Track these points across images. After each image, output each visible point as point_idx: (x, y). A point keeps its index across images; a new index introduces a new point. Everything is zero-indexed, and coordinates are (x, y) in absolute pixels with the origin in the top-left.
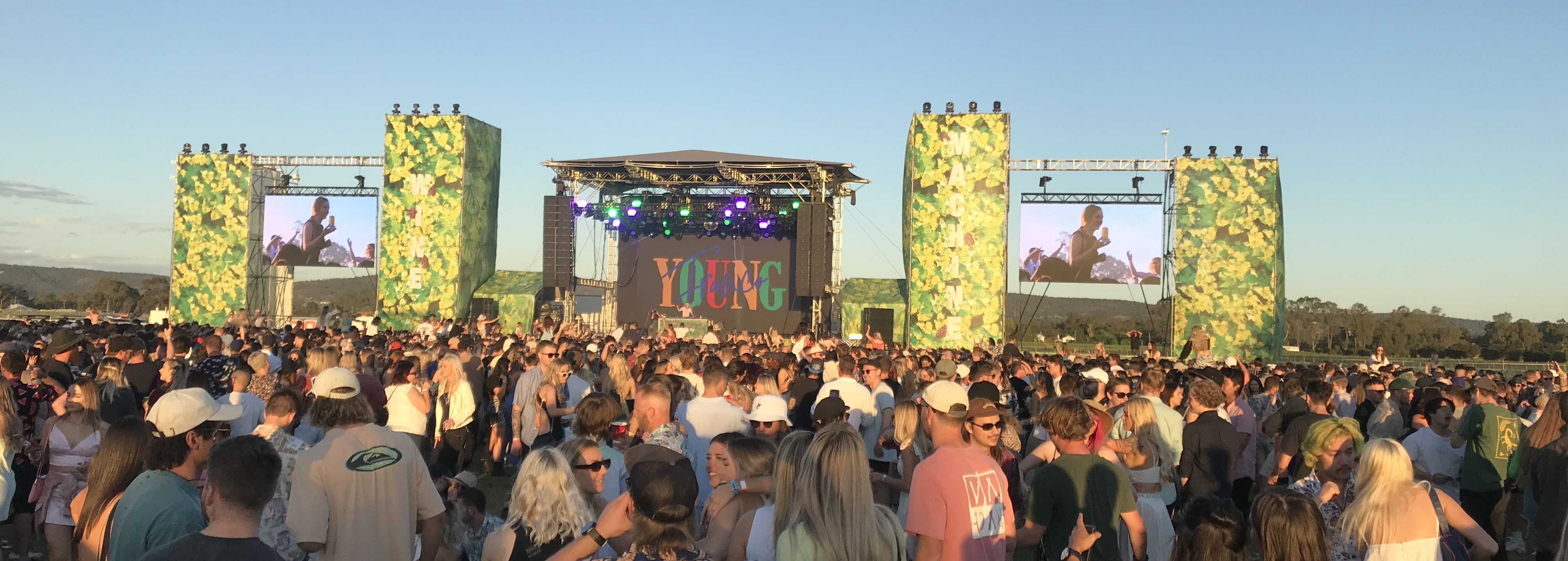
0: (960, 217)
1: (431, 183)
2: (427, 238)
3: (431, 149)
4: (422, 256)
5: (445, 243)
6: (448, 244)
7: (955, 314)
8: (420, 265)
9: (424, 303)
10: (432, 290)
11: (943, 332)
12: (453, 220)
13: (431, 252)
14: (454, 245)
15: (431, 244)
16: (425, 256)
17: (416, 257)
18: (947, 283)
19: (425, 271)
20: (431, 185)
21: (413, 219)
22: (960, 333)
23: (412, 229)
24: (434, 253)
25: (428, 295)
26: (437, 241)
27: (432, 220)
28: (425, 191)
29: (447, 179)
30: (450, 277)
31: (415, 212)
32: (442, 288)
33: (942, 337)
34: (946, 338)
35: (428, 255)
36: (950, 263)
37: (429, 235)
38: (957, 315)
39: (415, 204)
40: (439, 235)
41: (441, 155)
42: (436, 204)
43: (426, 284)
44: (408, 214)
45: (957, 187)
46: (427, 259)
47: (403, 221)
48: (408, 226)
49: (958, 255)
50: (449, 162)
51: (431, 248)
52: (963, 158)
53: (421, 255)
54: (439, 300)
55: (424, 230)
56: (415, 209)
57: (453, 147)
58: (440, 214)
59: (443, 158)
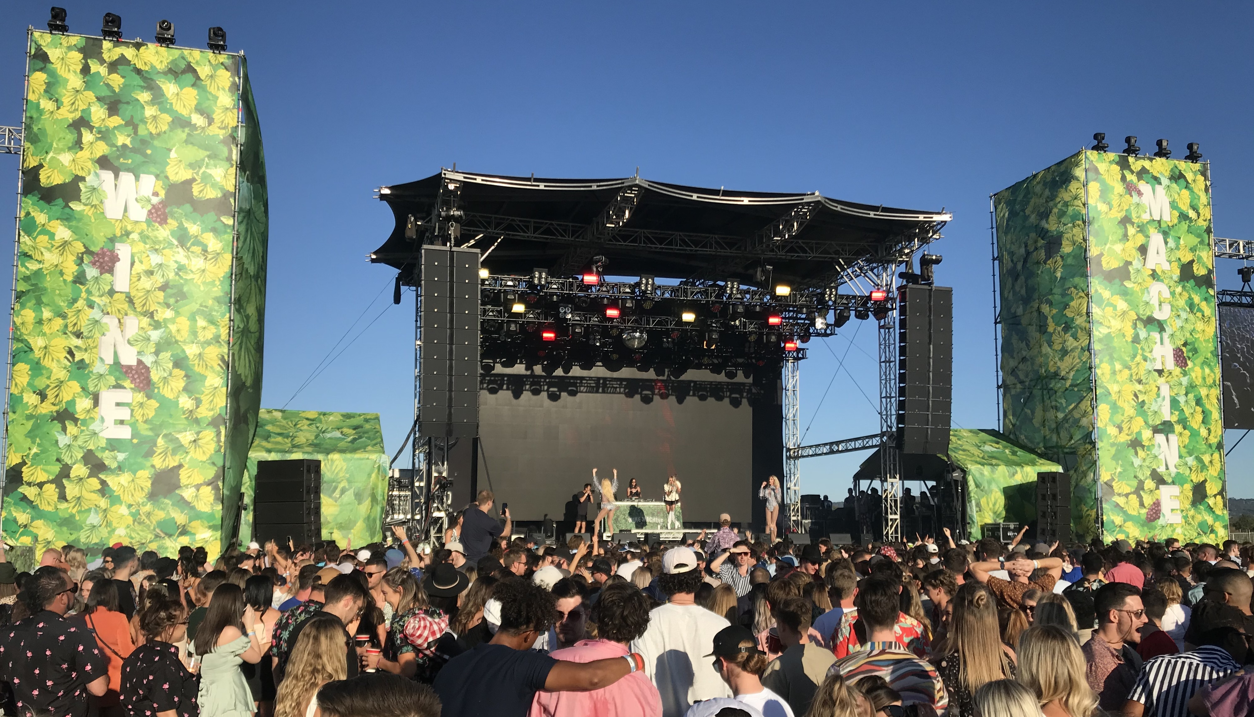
0: (1165, 321)
1: (156, 194)
2: (145, 321)
3: (155, 118)
4: (134, 363)
5: (194, 333)
6: (201, 338)
7: (1170, 481)
8: (127, 383)
9: (140, 473)
10: (160, 441)
11: (1155, 512)
12: (213, 283)
13: (157, 353)
14: (217, 339)
15: (155, 335)
16: (140, 362)
17: (117, 362)
18: (1156, 430)
19: (140, 397)
20: (155, 200)
21: (107, 276)
22: (1179, 512)
23: (106, 299)
24: (166, 356)
25: (150, 453)
26: (173, 328)
27: (159, 280)
28: (139, 213)
29: (196, 190)
30: (205, 413)
31: (115, 259)
32: (186, 437)
33: (1155, 519)
34: (1161, 522)
35: (148, 360)
36: (1158, 395)
37: (151, 315)
38: (1173, 483)
39: (112, 240)
40: (178, 313)
41: (181, 134)
42: (170, 245)
43: (144, 430)
44: (94, 264)
45: (1159, 272)
46: (147, 369)
47: (80, 279)
48: (94, 291)
49: (1167, 382)
50: (202, 154)
51: (158, 344)
52: (1163, 225)
53: (129, 358)
54: (180, 466)
55: (138, 303)
56: (112, 251)
57: (211, 121)
58: (181, 268)
59: (187, 142)
